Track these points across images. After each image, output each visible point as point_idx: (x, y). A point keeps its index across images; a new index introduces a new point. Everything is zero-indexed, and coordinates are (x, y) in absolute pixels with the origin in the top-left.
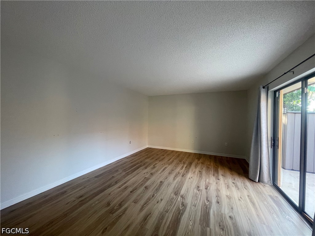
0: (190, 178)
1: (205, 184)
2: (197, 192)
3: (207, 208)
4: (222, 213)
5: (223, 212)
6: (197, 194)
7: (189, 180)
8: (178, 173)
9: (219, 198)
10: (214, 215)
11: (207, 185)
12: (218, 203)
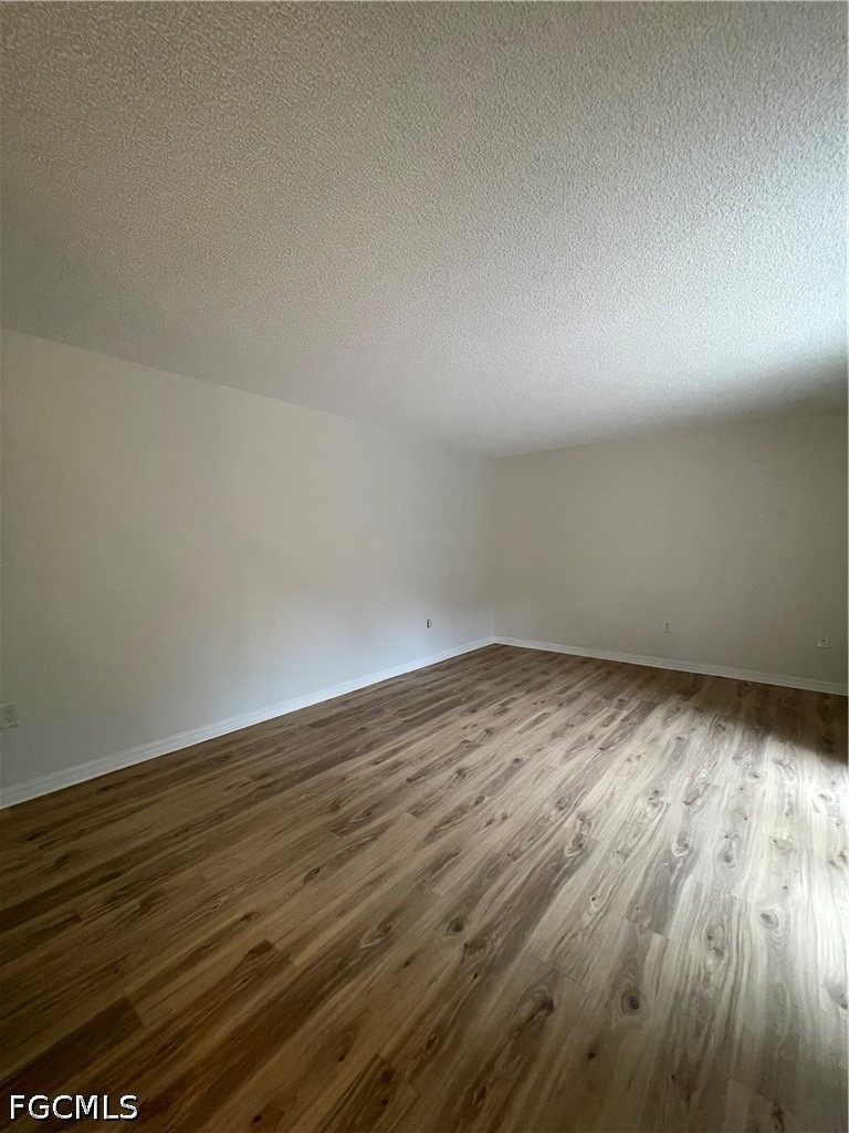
0: (629, 760)
1: (689, 785)
2: (649, 809)
3: (672, 868)
4: (732, 899)
5: (737, 893)
6: (645, 816)
7: (627, 764)
8: (587, 739)
9: (734, 844)
10: (696, 897)
11: (697, 790)
12: (728, 859)
